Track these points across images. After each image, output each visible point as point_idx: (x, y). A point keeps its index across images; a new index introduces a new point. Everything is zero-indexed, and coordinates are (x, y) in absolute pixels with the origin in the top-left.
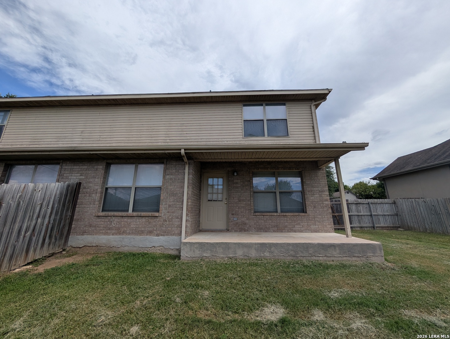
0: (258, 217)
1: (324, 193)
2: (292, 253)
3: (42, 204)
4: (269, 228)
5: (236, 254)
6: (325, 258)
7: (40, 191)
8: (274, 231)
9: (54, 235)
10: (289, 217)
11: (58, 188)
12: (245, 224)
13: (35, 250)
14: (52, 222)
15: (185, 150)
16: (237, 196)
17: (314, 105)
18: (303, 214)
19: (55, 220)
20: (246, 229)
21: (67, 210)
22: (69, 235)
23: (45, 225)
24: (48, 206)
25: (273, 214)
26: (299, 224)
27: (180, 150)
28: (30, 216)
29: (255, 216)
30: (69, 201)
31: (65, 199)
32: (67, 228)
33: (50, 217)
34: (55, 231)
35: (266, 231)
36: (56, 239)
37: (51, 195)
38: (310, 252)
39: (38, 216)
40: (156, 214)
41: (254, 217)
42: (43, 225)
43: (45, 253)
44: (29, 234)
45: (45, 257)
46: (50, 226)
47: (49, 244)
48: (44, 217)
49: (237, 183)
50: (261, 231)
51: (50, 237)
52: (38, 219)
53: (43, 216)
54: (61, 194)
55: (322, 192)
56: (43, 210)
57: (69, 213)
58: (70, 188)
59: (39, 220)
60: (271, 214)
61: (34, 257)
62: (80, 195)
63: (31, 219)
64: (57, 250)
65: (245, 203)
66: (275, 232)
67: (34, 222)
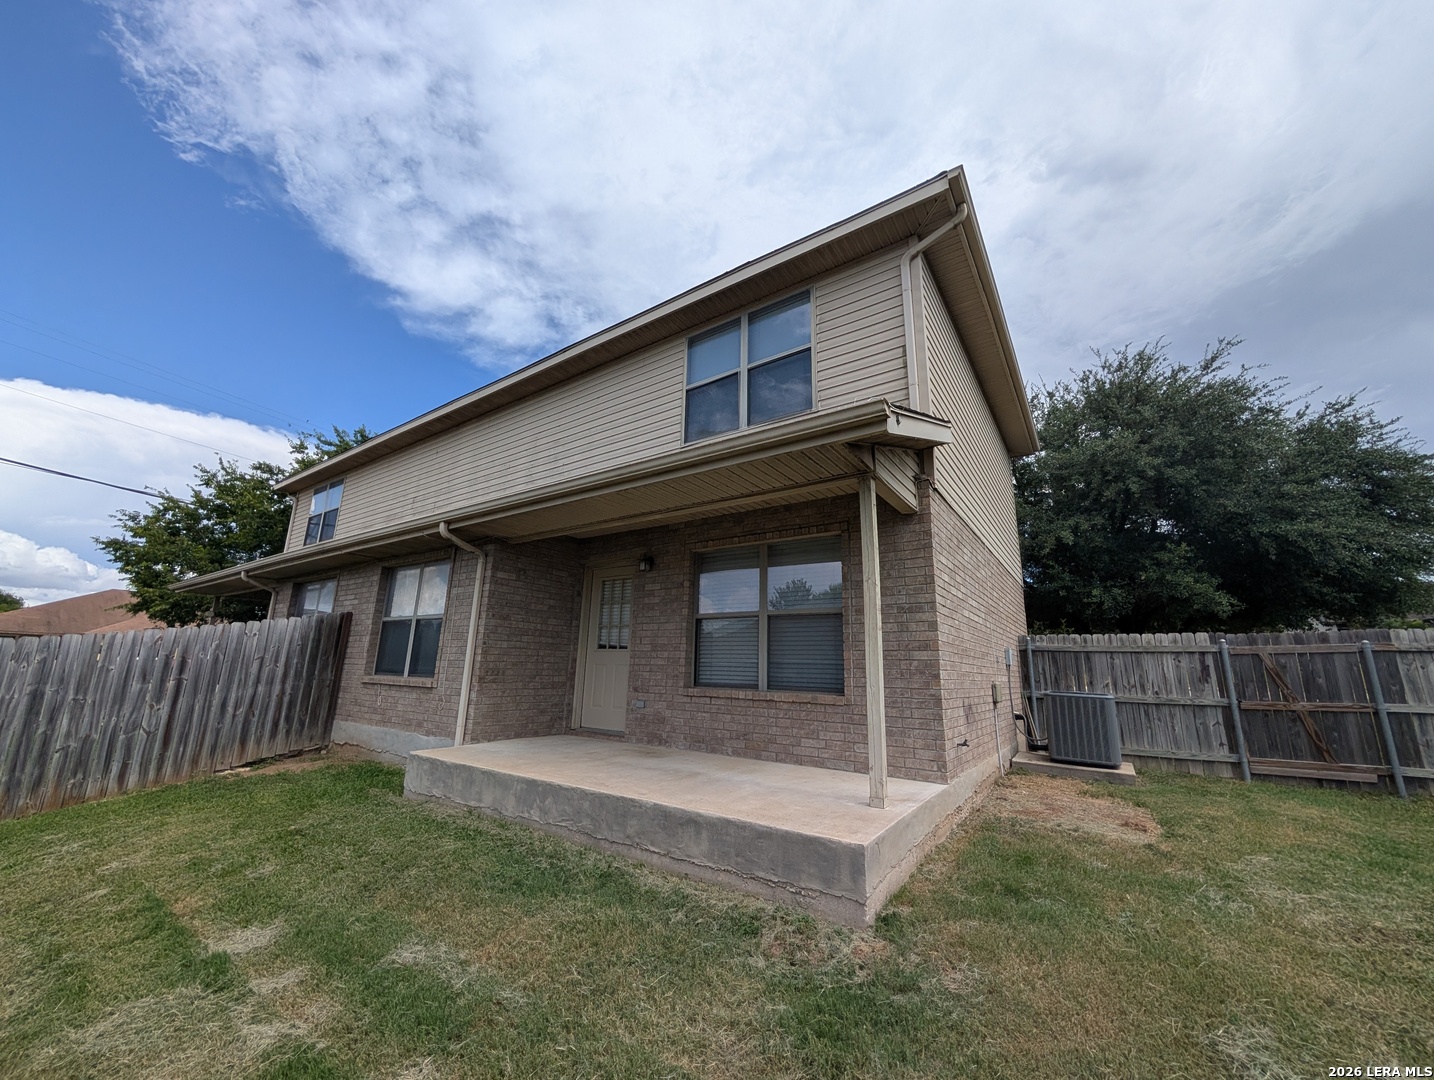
0: (697, 700)
1: (919, 616)
2: (586, 822)
3: (262, 659)
4: (722, 739)
5: (480, 801)
6: (666, 860)
7: (255, 634)
8: (736, 753)
9: (296, 716)
10: (785, 706)
11: (294, 628)
12: (662, 721)
13: (258, 742)
14: (288, 690)
15: (448, 523)
16: (649, 633)
17: (914, 258)
18: (829, 698)
19: (295, 688)
20: (664, 736)
21: (324, 668)
22: (333, 719)
23: (274, 697)
24: (276, 661)
25: (735, 693)
26: (813, 735)
27: (437, 525)
28: (240, 680)
29: (689, 700)
30: (325, 652)
31: (316, 647)
32: (325, 705)
33: (283, 682)
34: (298, 708)
35: (714, 751)
36: (302, 724)
37: (281, 641)
38: (630, 831)
39: (258, 681)
40: (427, 682)
41: (685, 699)
42: (270, 697)
43: (280, 747)
44: (242, 711)
45: (280, 755)
46: (286, 699)
47: (288, 732)
48: (271, 682)
49: (651, 594)
50: (699, 749)
51: (288, 719)
52: (257, 686)
53: (267, 680)
54: (304, 638)
55: (911, 611)
56: (266, 670)
57: (329, 675)
58: (324, 625)
59: (261, 688)
60: (728, 692)
61: (257, 754)
62: (351, 639)
63: (243, 684)
64: (307, 746)
65: (666, 654)
66: (739, 755)
67: (250, 691)
